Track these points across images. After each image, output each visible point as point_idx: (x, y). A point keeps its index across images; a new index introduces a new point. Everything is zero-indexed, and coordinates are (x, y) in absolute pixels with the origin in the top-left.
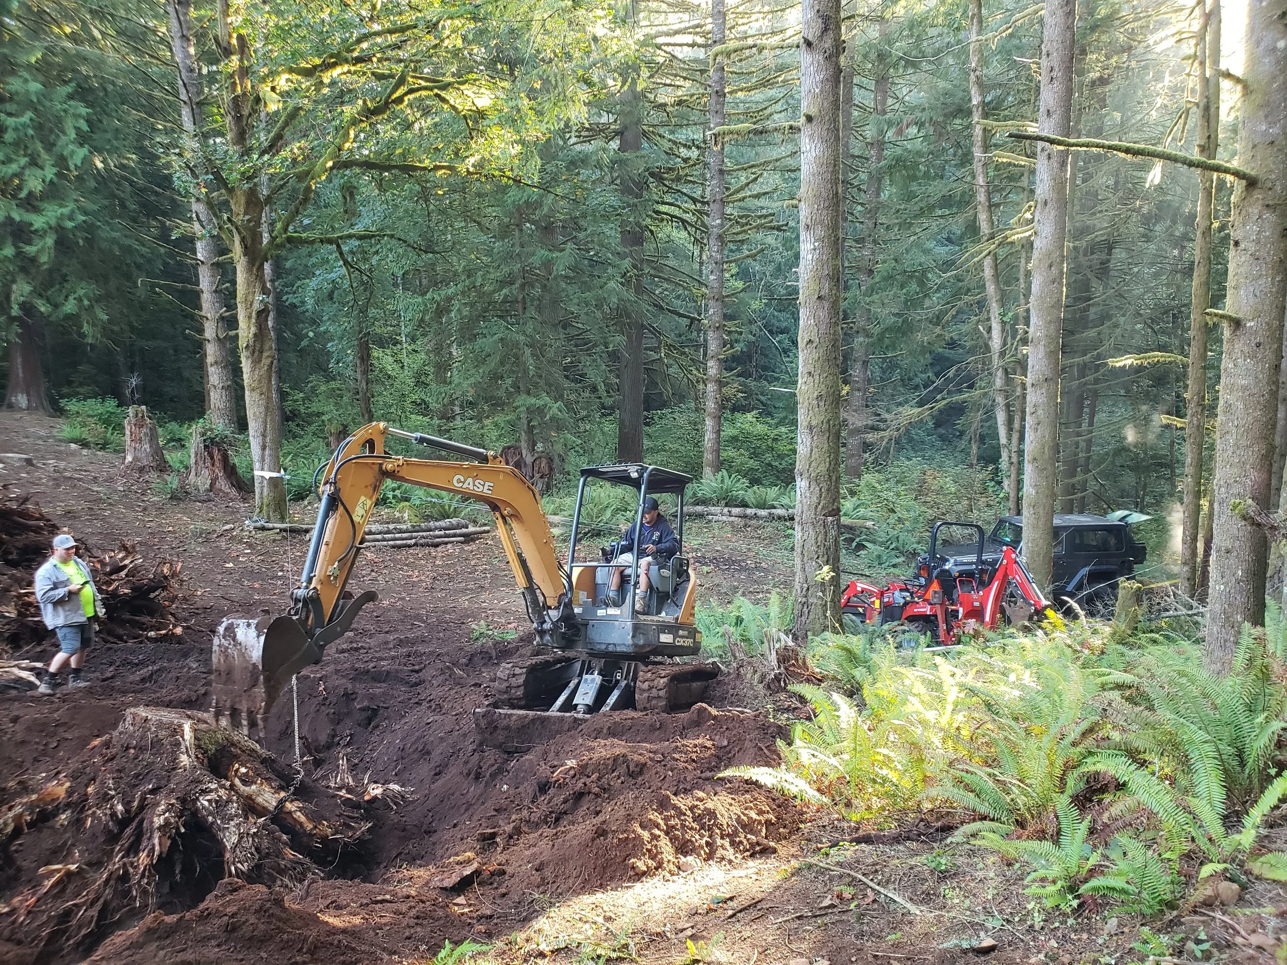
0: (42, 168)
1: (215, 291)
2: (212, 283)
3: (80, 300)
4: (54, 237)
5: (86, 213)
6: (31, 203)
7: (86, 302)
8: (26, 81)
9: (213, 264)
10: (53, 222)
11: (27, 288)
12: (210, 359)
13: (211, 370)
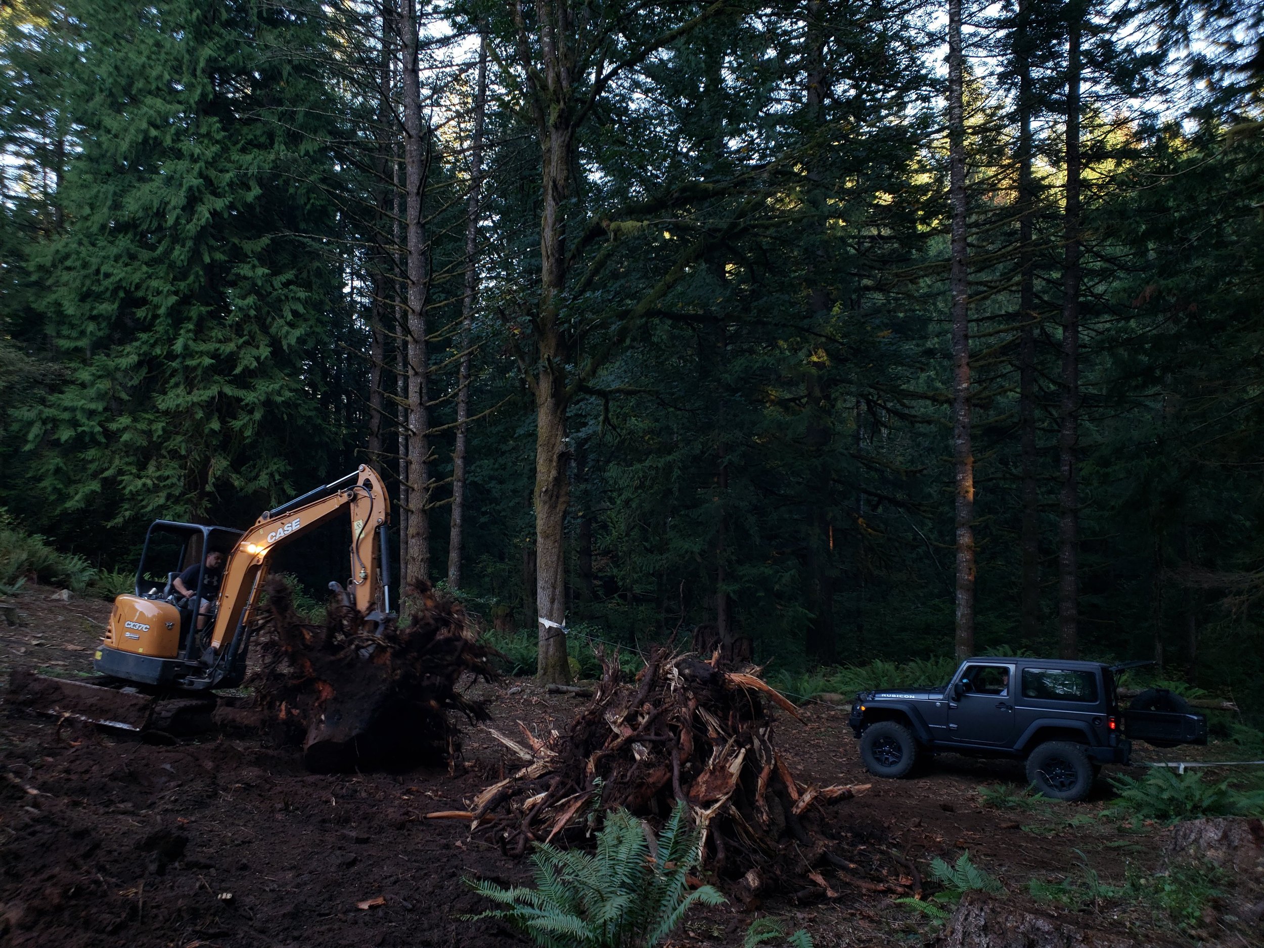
0: (258, 347)
1: (424, 462)
2: (422, 454)
3: (272, 475)
4: (262, 411)
5: (291, 390)
6: (244, 381)
7: (277, 477)
8: (254, 267)
9: (425, 436)
10: (262, 398)
11: (225, 463)
12: (412, 531)
13: (412, 541)
